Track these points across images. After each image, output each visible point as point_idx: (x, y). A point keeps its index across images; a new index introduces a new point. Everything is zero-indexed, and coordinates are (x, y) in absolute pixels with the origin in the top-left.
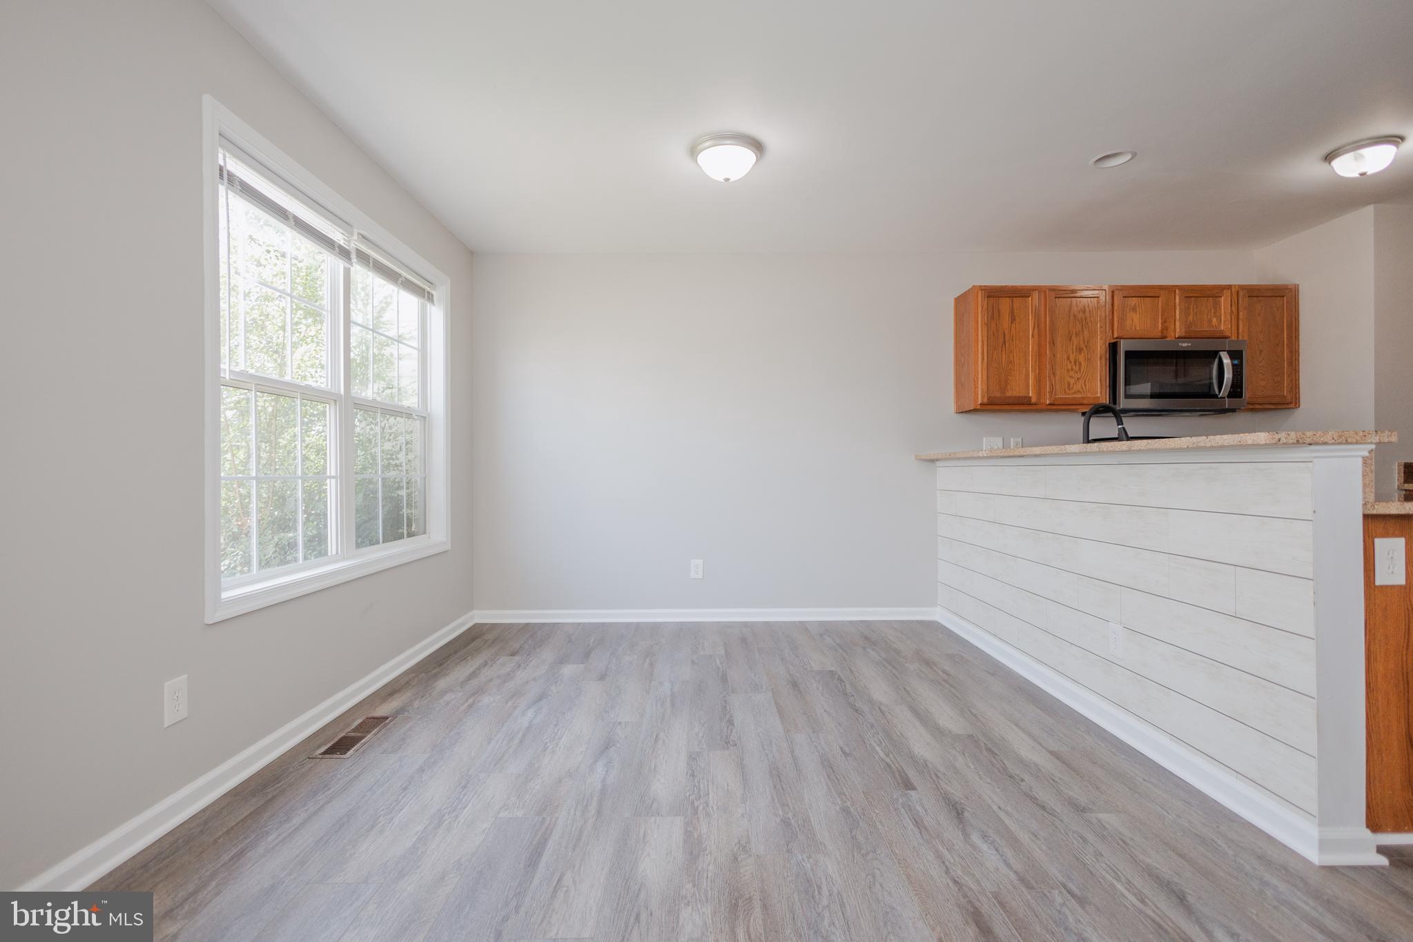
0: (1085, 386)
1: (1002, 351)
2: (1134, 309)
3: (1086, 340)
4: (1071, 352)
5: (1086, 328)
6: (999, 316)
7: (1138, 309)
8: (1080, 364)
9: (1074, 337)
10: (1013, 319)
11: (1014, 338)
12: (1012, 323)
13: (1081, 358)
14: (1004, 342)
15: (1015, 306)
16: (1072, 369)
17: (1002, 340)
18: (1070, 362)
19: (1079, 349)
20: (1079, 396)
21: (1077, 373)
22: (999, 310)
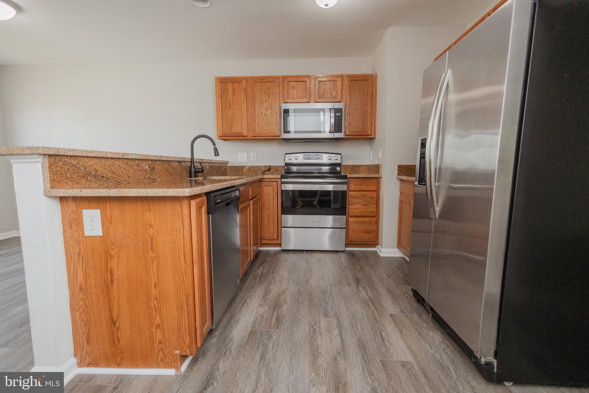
0: (270, 127)
1: (229, 110)
2: (294, 88)
3: (270, 104)
4: (263, 110)
5: (270, 98)
6: (227, 92)
7: (296, 88)
8: (267, 116)
9: (264, 103)
10: (234, 94)
11: (235, 103)
12: (233, 95)
13: (268, 113)
14: (230, 105)
15: (234, 87)
16: (264, 119)
17: (229, 105)
18: (263, 115)
19: (267, 108)
20: (267, 131)
21: (266, 121)
22: (227, 89)
